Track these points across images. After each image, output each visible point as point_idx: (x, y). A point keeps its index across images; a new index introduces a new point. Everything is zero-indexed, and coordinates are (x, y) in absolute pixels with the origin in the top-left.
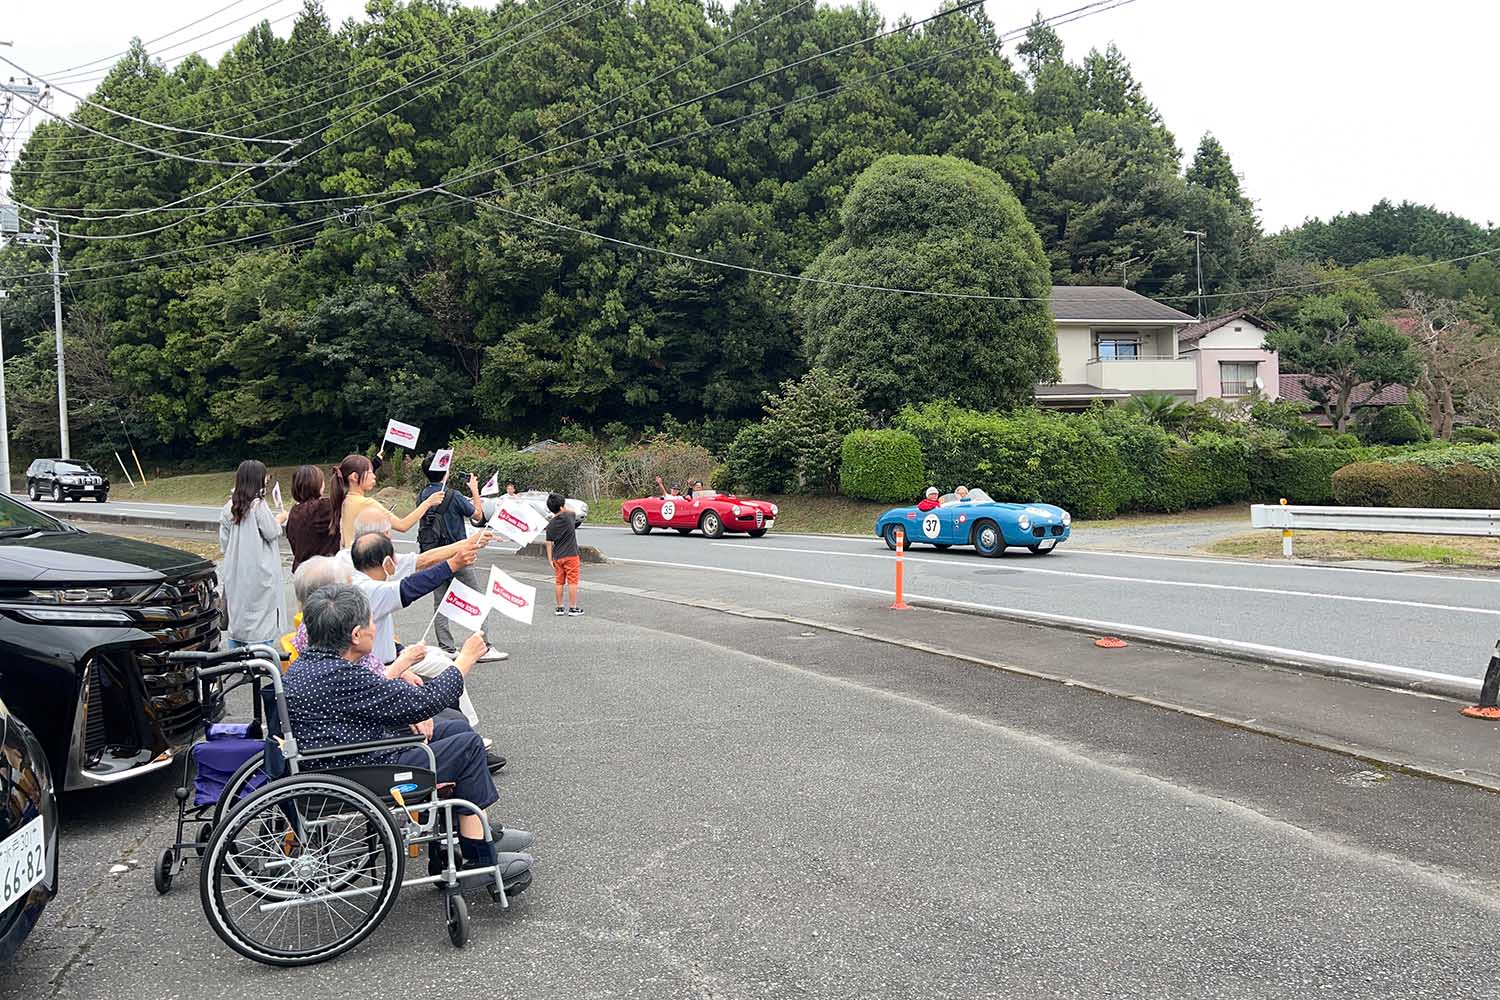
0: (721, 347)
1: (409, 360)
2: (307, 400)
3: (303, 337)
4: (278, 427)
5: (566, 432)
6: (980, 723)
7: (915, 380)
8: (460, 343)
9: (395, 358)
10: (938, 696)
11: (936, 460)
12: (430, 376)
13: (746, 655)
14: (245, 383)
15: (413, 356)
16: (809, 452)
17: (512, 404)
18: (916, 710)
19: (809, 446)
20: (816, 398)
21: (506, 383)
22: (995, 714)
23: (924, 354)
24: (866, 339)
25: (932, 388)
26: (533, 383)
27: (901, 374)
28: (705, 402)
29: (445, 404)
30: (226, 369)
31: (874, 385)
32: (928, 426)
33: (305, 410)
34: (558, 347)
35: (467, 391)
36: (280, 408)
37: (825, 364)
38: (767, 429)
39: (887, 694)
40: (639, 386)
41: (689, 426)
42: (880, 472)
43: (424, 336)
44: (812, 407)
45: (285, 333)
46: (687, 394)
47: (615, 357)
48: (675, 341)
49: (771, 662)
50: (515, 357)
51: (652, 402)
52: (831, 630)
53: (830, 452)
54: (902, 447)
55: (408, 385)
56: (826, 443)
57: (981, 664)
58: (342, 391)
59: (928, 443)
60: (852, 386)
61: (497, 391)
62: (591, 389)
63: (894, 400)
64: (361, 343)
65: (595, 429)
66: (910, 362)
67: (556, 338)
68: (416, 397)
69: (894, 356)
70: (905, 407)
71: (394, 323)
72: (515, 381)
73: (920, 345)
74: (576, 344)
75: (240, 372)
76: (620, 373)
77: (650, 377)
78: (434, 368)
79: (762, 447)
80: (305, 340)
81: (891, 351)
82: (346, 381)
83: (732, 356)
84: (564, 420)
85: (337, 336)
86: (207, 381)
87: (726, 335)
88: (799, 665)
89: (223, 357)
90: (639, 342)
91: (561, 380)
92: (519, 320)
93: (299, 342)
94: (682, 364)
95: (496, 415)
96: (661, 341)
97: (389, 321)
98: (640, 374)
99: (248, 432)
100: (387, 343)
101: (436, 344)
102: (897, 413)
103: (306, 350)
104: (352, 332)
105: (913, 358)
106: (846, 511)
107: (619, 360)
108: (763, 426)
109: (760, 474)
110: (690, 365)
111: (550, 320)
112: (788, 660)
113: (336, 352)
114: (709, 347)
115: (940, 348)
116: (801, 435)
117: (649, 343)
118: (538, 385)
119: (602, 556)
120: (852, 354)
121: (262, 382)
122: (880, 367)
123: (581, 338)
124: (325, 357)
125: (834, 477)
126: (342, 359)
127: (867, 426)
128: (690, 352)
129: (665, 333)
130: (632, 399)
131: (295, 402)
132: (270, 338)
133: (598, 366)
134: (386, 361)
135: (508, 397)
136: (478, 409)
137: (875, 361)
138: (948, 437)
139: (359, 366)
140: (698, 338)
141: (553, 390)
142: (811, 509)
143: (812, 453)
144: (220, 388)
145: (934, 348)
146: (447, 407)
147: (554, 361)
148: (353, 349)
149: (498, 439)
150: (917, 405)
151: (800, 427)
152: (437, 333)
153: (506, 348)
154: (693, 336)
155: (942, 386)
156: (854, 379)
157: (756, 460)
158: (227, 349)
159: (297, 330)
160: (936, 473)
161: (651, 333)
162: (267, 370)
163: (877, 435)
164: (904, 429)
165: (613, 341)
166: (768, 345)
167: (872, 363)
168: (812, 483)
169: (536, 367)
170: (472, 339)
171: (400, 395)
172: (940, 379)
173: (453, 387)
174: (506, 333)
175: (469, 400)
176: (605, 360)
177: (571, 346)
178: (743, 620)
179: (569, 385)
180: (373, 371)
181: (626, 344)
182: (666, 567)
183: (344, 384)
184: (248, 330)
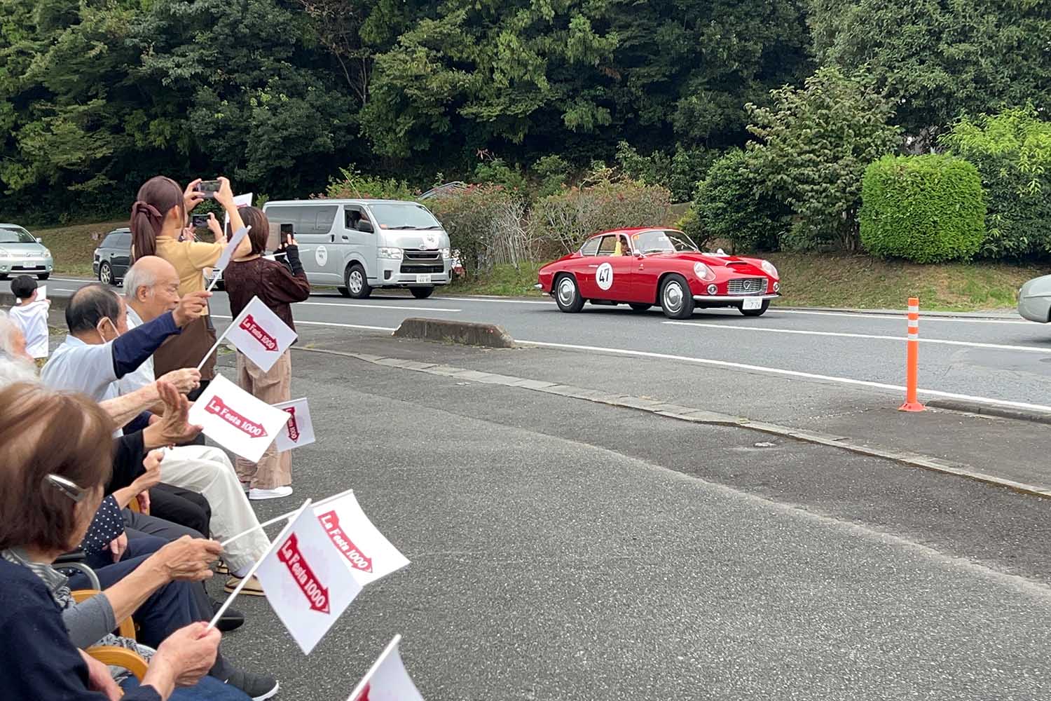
0: (701, 44)
1: (273, 75)
2: (142, 132)
3: (135, 47)
4: (108, 168)
5: (482, 170)
6: (985, 570)
7: (975, 81)
8: (342, 50)
9: (256, 73)
10: (933, 532)
11: (1005, 199)
12: (302, 96)
13: (669, 471)
14: (63, 108)
15: (279, 69)
16: (812, 190)
17: (412, 134)
18: (895, 549)
19: (813, 182)
20: (824, 112)
21: (403, 104)
22: (1011, 559)
23: (989, 43)
24: (900, 22)
25: (1001, 93)
26: (439, 102)
27: (953, 73)
28: (676, 124)
29: (321, 136)
30: (40, 91)
31: (913, 89)
32: (994, 149)
33: (139, 144)
34: (471, 52)
35: (351, 117)
36: (109, 142)
37: (840, 60)
38: (752, 158)
39: (858, 528)
40: (584, 103)
41: (653, 161)
42: (917, 218)
43: (294, 41)
44: (818, 124)
45: (112, 41)
46: (650, 113)
47: (550, 64)
48: (635, 38)
49: (701, 483)
50: (414, 68)
51: (601, 127)
52: (799, 440)
53: (844, 191)
54: (951, 181)
55: (274, 110)
56: (838, 176)
57: (1010, 487)
58: (187, 119)
59: (993, 173)
60: (879, 93)
61: (391, 116)
62: (518, 109)
63: (944, 111)
64: (211, 53)
65: (523, 167)
66: (968, 54)
67: (469, 39)
68: (285, 126)
69: (942, 46)
70: (959, 121)
71: (254, 25)
72: (415, 101)
73: (982, 29)
74: (496, 46)
75: (57, 95)
76: (557, 85)
77: (600, 91)
78: (307, 85)
79: (747, 184)
80: (138, 51)
81: (939, 39)
82: (193, 105)
83: (716, 57)
84: (481, 153)
85: (179, 45)
86: (15, 109)
87: (708, 26)
88: (739, 486)
89: (34, 75)
90: (583, 41)
91: (477, 98)
92: (421, 14)
93: (131, 52)
94: (643, 71)
95: (390, 149)
96: (614, 38)
97: (246, 22)
98: (583, 88)
99: (69, 174)
100: (245, 51)
101: (310, 52)
102: (946, 130)
103: (139, 62)
104: (200, 38)
105: (972, 49)
106: (866, 275)
107: (555, 67)
108: (749, 154)
109: (742, 224)
110: (654, 72)
111: (462, 14)
112: (726, 480)
113: (178, 66)
114: (683, 47)
115: (1013, 32)
116: (802, 165)
117: (597, 41)
118: (446, 106)
119: (505, 337)
120: (880, 45)
121: (86, 108)
122: (922, 62)
123: (505, 37)
124: (164, 73)
125: (850, 227)
126: (187, 75)
127: (901, 150)
128: (657, 53)
129: (620, 27)
130: (574, 123)
131: (128, 135)
132: (93, 48)
133: (527, 77)
134: (245, 77)
135: (405, 124)
136: (368, 141)
137: (914, 54)
138: (1024, 165)
139: (210, 85)
140: (669, 33)
141: (465, 111)
142: (816, 274)
143: (817, 192)
144: (32, 117)
145: (1004, 33)
146: (325, 140)
147: (467, 72)
148: (201, 61)
149: (393, 181)
150: (977, 118)
151: (799, 154)
152: (311, 37)
153: (402, 56)
154: (661, 29)
155: (1017, 88)
156: (882, 82)
157: (737, 204)
158: (39, 63)
159: (128, 36)
160: (1003, 217)
161: (601, 27)
162: (92, 92)
163: (915, 163)
164: (956, 153)
165: (548, 41)
166: (767, 38)
167: (910, 56)
168: (817, 236)
169: (442, 81)
170: (357, 43)
171: (262, 124)
172: (1013, 79)
173: (333, 111)
174: (401, 34)
175: (353, 129)
176: (537, 68)
177: (490, 50)
178: (680, 425)
179: (488, 105)
180: (228, 91)
181: (566, 45)
182: (591, 353)
183: (190, 109)
184: (65, 37)
